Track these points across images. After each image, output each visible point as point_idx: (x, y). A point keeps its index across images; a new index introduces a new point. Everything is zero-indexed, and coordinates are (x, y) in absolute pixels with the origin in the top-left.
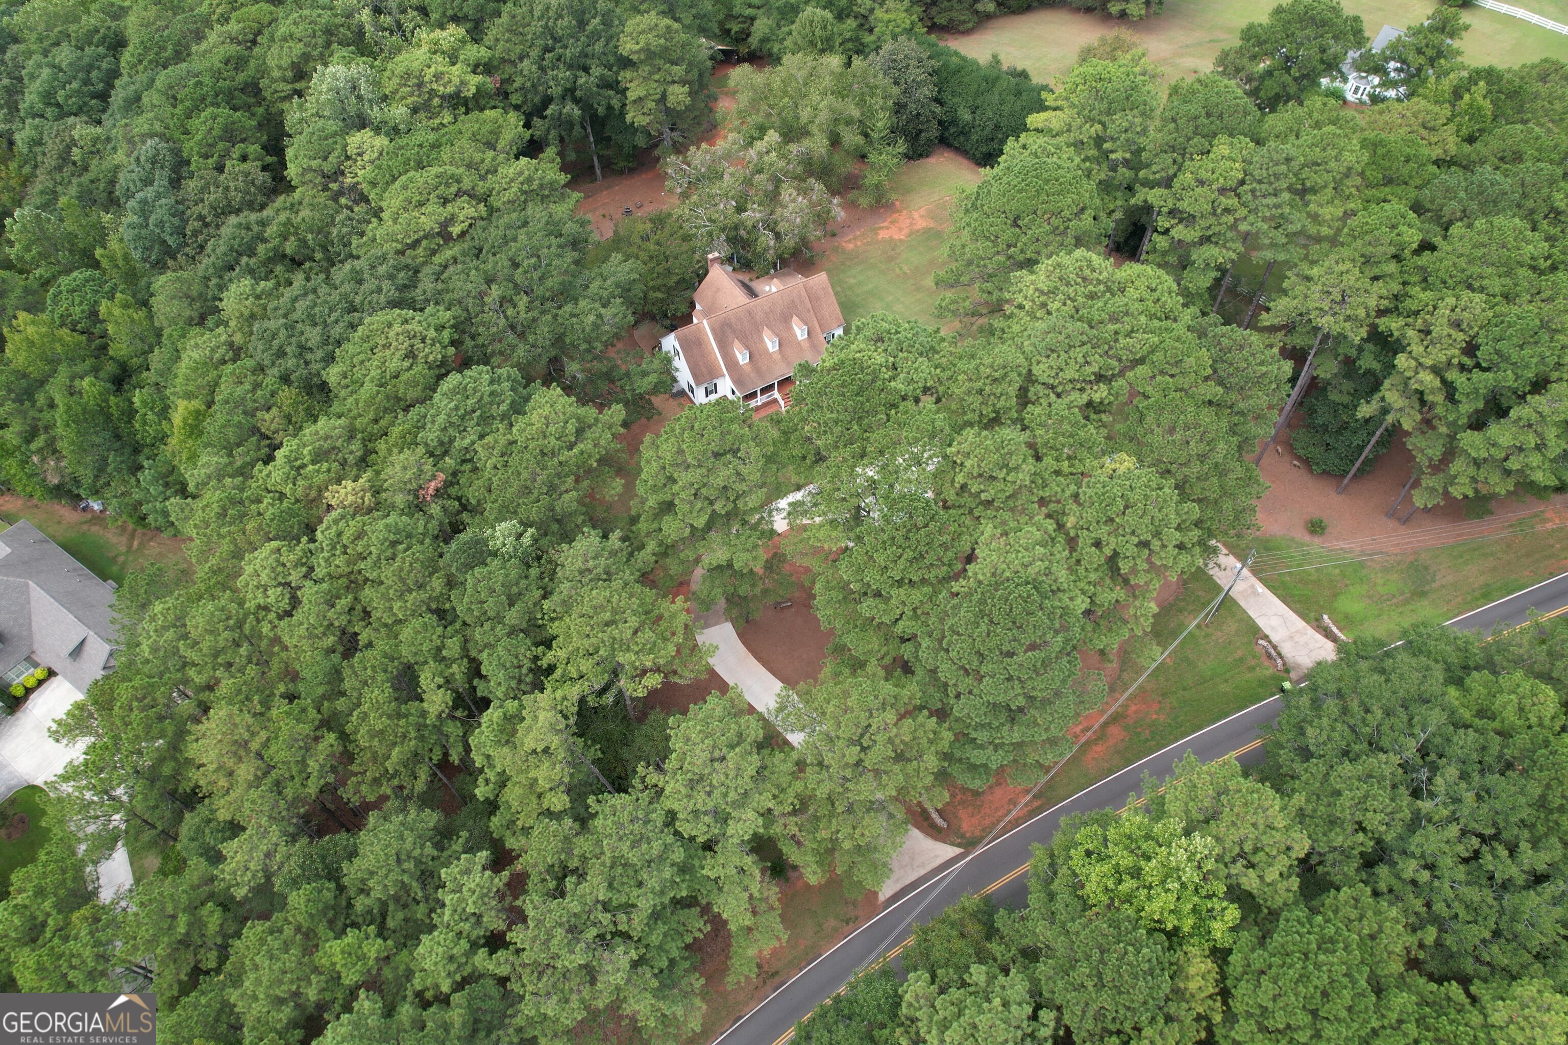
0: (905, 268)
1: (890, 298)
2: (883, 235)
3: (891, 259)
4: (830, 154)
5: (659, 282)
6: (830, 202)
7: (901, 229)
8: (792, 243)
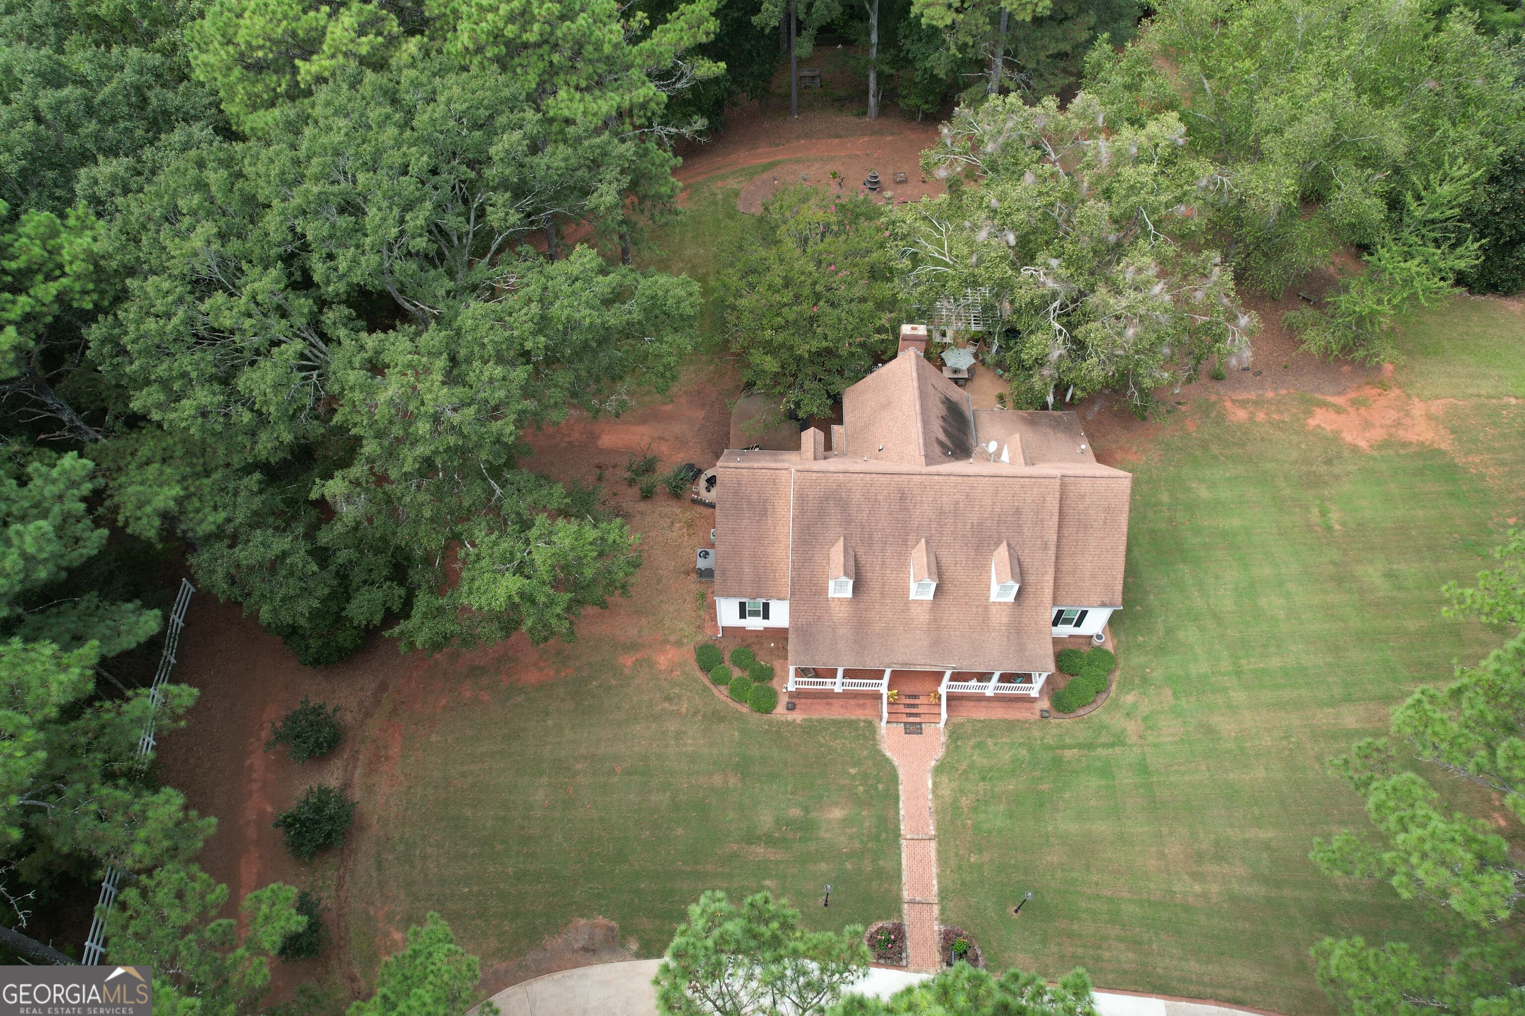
0: (1335, 517)
1: (1267, 571)
2: (1321, 419)
3: (1312, 481)
4: (1287, 214)
5: (780, 338)
6: (1232, 318)
7: (1367, 425)
8: (1097, 374)
